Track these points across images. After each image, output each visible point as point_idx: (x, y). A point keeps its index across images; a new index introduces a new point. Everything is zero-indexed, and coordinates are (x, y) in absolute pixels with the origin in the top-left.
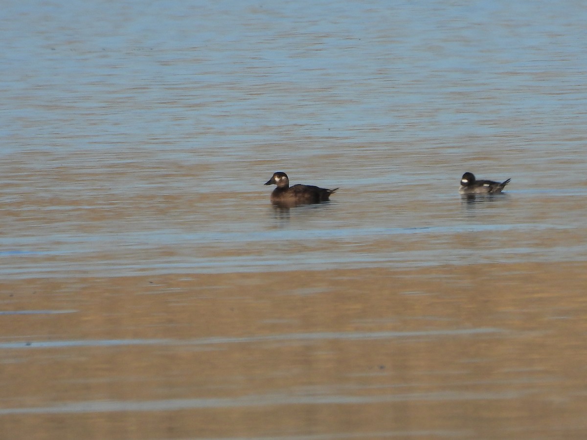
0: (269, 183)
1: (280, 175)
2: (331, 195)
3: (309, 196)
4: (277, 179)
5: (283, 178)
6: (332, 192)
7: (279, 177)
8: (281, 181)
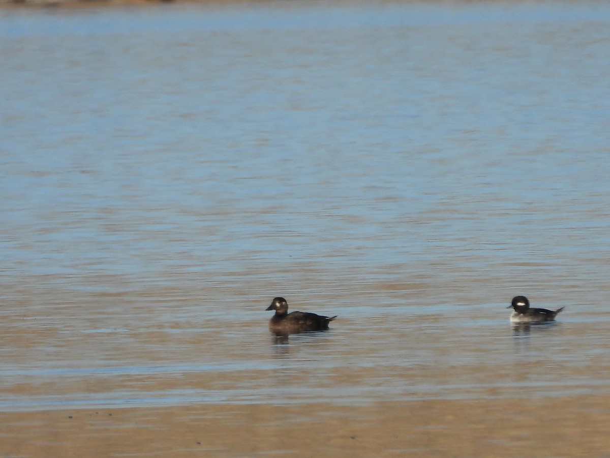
0: (270, 308)
1: (281, 300)
2: (330, 322)
3: (311, 323)
4: (278, 305)
5: (284, 303)
6: (331, 319)
7: (279, 303)
8: (282, 306)
